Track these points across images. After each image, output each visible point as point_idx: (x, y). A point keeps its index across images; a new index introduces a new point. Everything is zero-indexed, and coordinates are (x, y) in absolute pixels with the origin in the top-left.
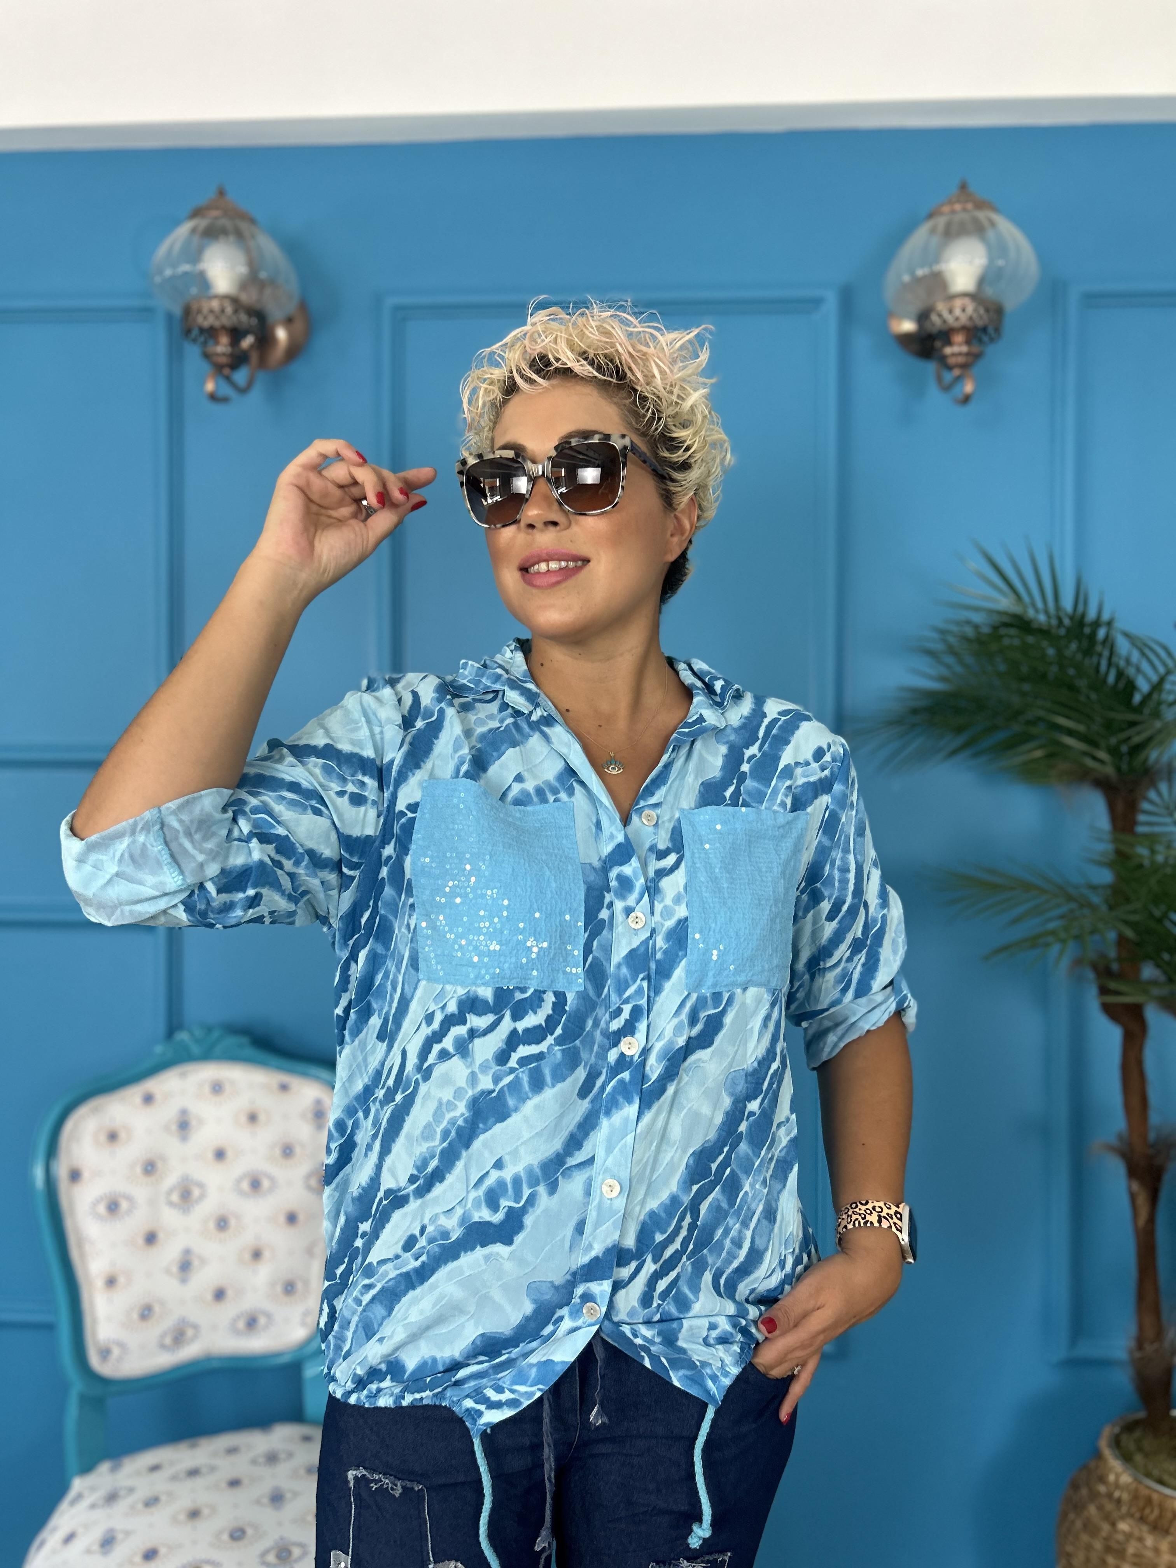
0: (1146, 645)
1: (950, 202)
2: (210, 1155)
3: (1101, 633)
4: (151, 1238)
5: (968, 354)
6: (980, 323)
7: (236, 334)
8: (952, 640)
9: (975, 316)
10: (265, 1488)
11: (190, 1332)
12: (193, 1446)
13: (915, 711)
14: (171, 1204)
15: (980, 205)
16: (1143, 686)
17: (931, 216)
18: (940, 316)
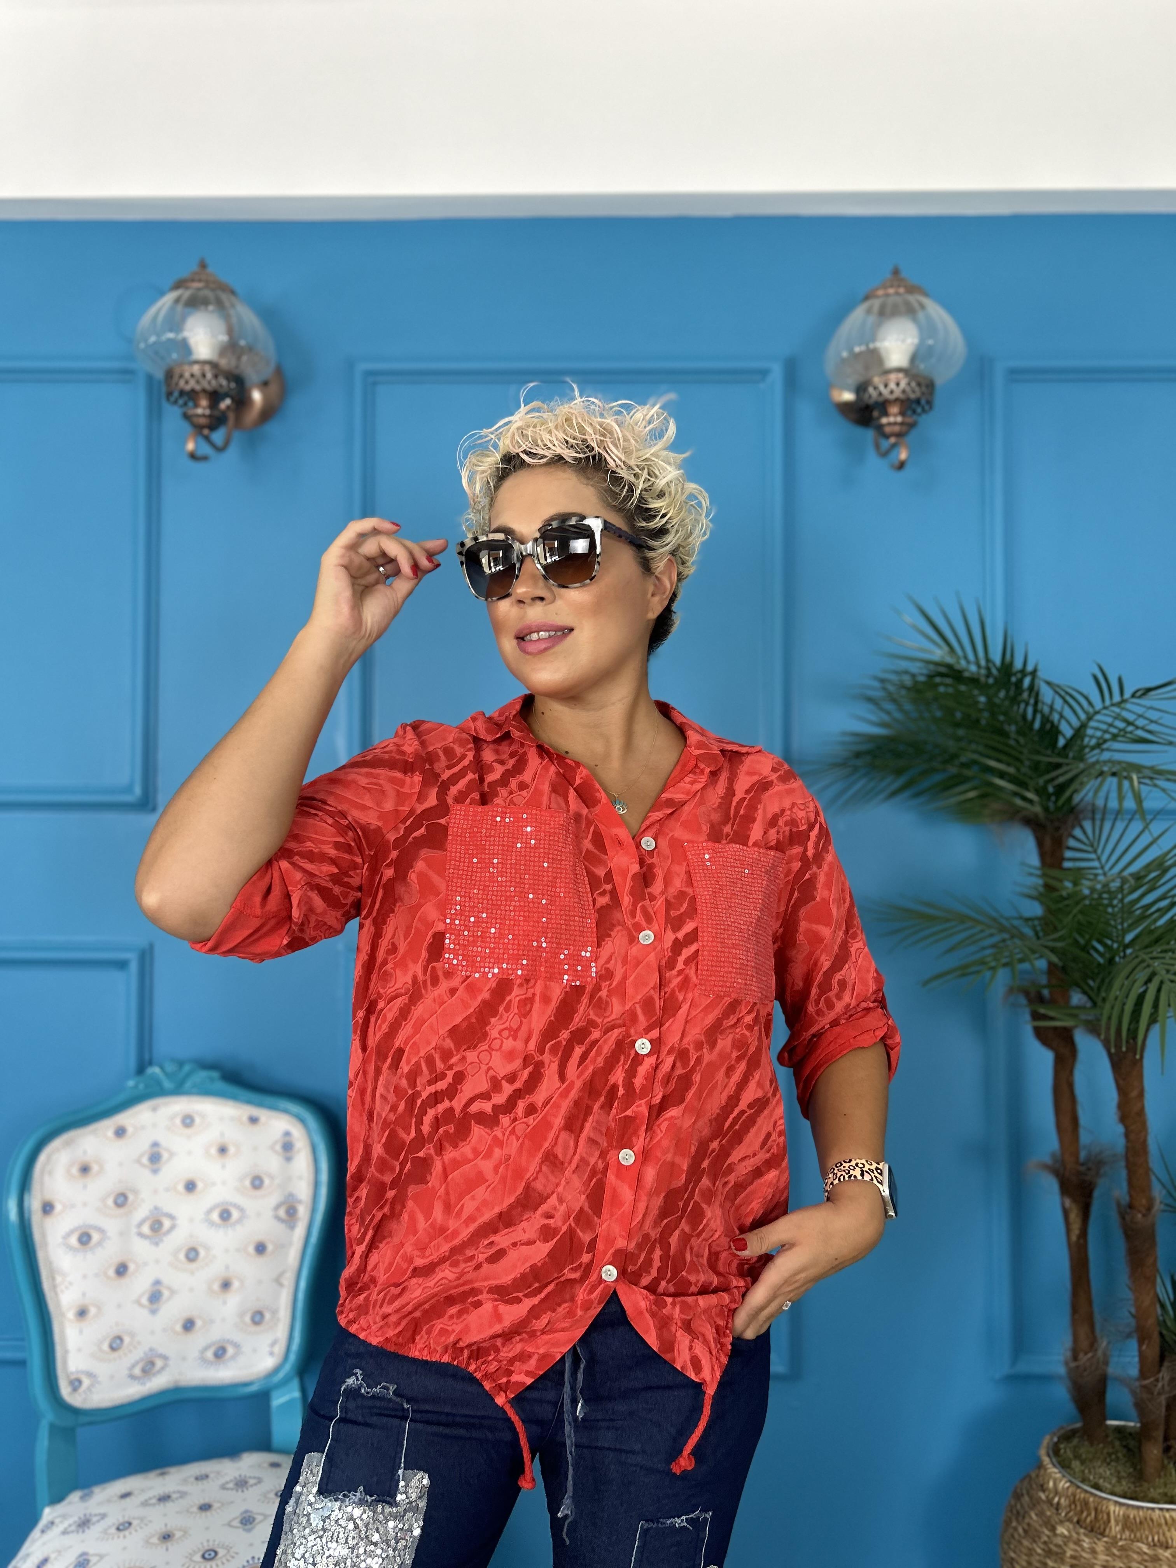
0: (1067, 693)
1: (885, 287)
2: (181, 1188)
3: (1027, 682)
4: (122, 1270)
5: (902, 424)
6: (913, 396)
7: (215, 397)
8: (891, 688)
9: (908, 389)
10: (235, 1512)
11: (159, 1363)
12: (163, 1474)
13: (858, 755)
14: (141, 1235)
15: (912, 289)
16: (1067, 731)
17: (867, 298)
18: (875, 388)
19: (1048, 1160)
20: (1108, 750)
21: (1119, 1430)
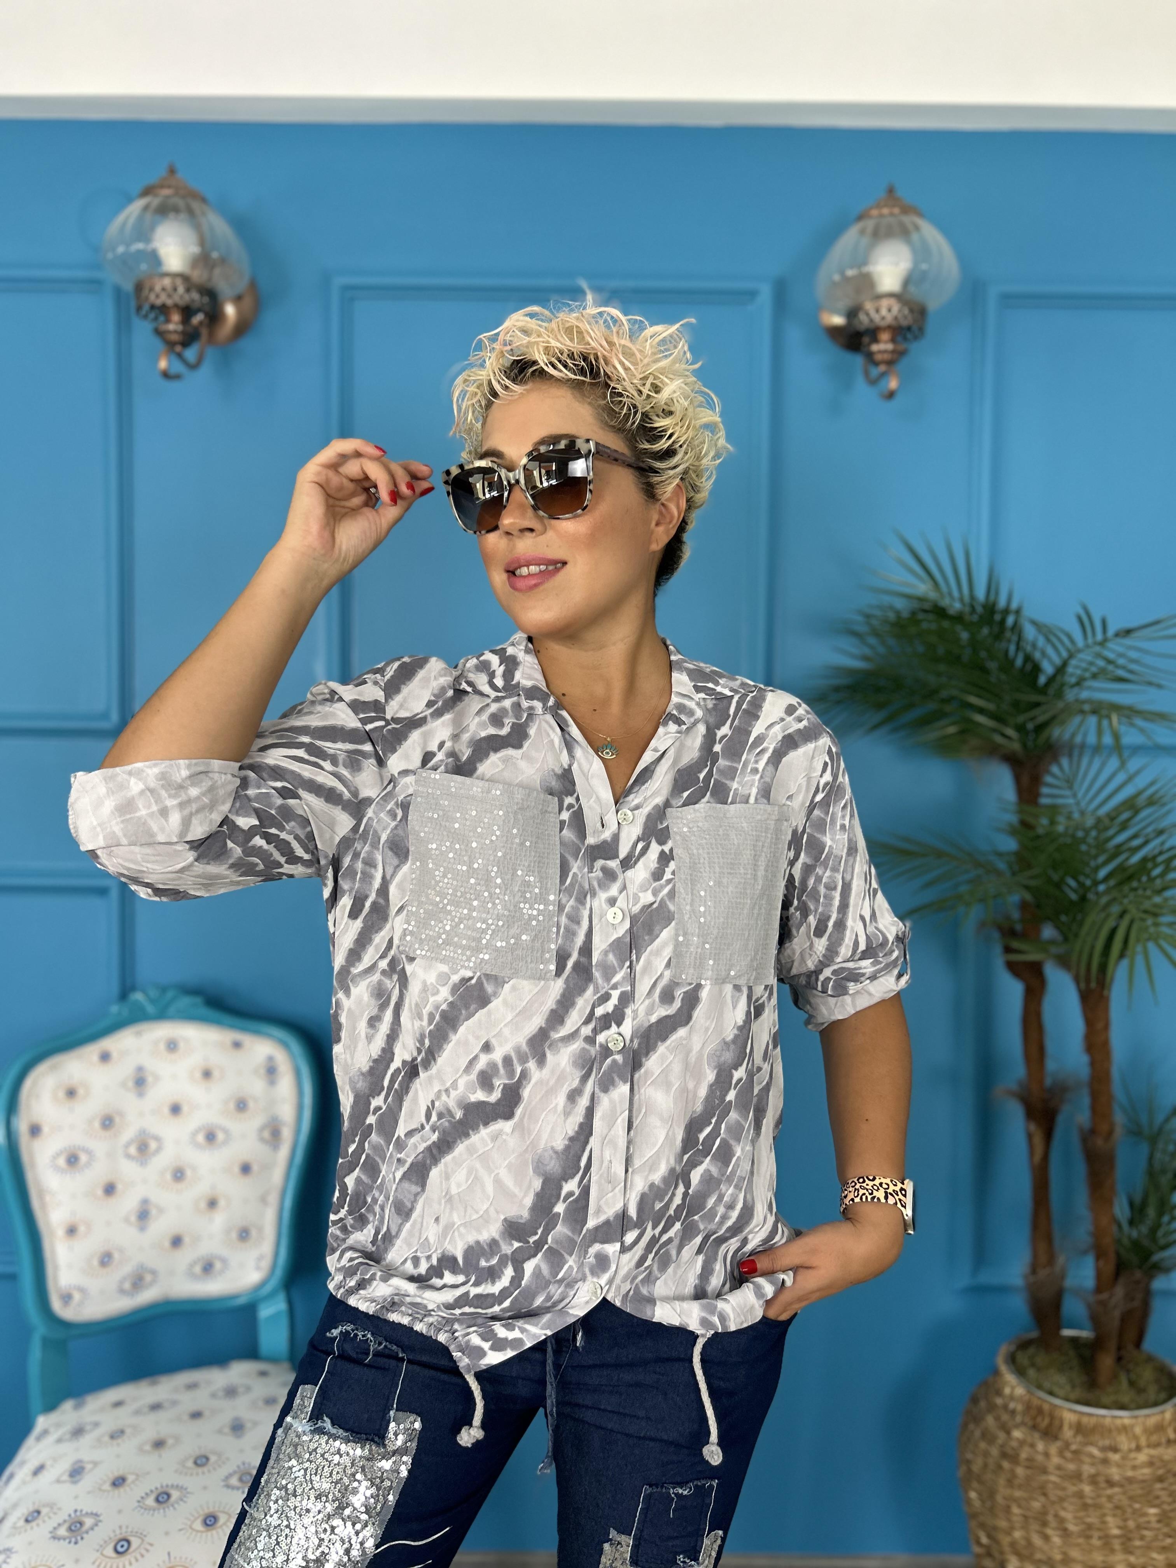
0: (1051, 632)
1: (878, 206)
2: (166, 1110)
3: (1010, 620)
4: (110, 1189)
5: (893, 352)
6: (904, 323)
7: (187, 312)
8: (874, 622)
9: (900, 316)
10: (225, 1419)
11: (148, 1278)
12: (154, 1383)
13: (840, 688)
14: (128, 1156)
15: (907, 210)
16: (1048, 669)
17: (860, 218)
18: (868, 314)
19: (1013, 1086)
20: (1090, 688)
21: (1074, 1340)
